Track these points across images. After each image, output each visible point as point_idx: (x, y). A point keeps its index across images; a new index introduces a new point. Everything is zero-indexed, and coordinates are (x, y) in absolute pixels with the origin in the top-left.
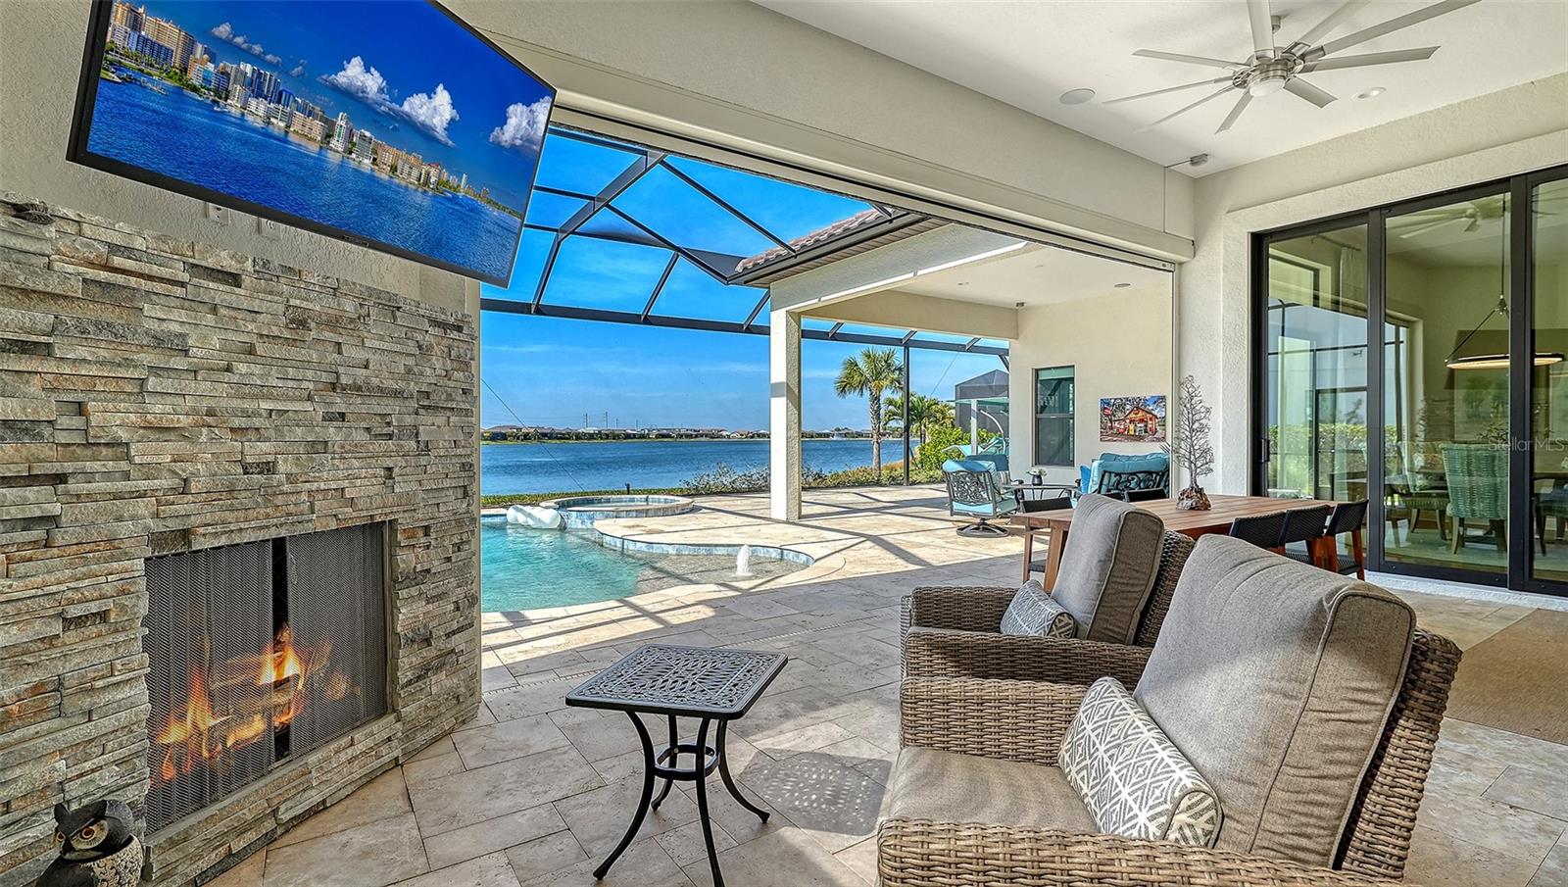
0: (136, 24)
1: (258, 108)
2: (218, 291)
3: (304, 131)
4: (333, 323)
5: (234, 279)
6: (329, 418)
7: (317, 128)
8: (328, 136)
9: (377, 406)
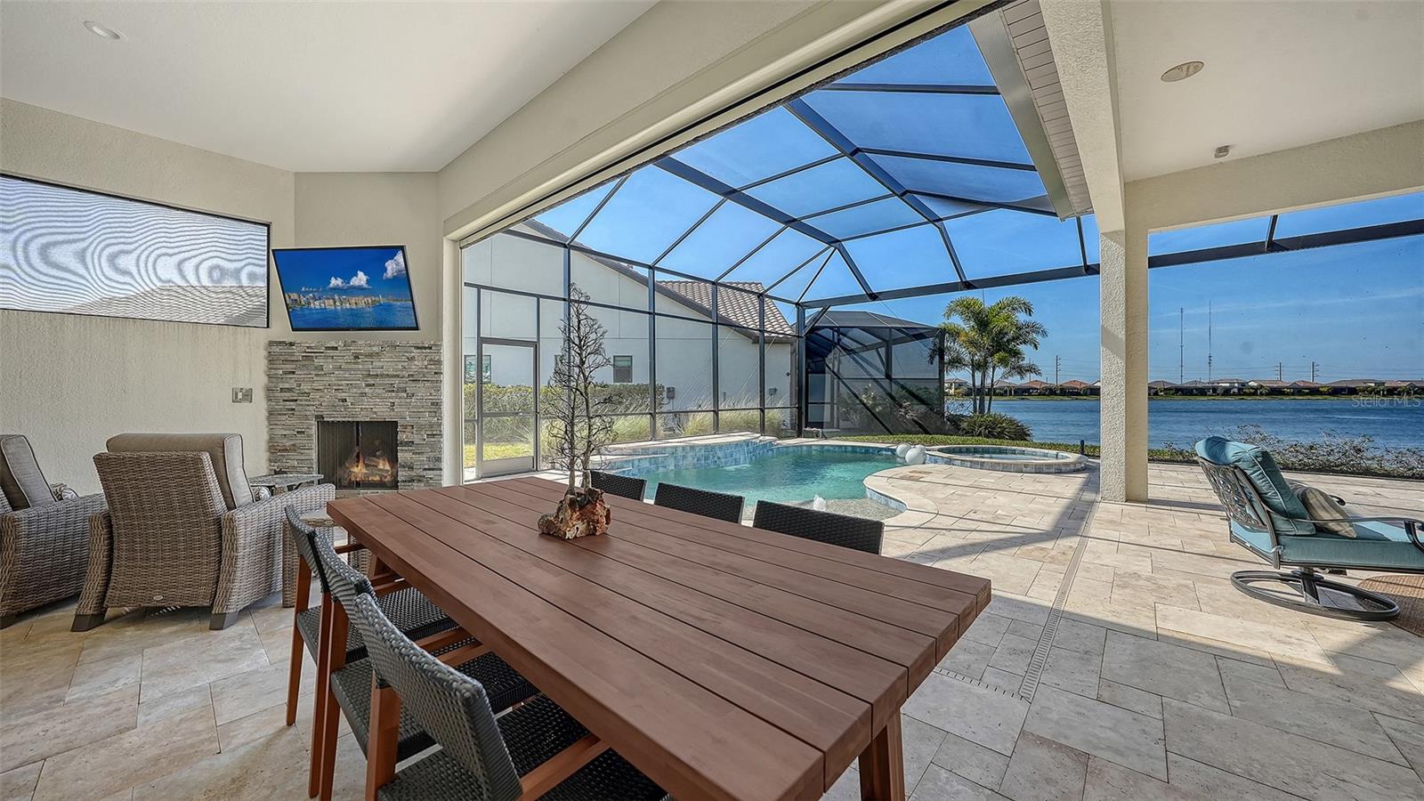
0: (290, 297)
1: (317, 303)
2: (331, 353)
3: (329, 304)
4: (371, 355)
5: (336, 348)
6: (367, 385)
7: (331, 302)
8: (335, 303)
9: (387, 381)
